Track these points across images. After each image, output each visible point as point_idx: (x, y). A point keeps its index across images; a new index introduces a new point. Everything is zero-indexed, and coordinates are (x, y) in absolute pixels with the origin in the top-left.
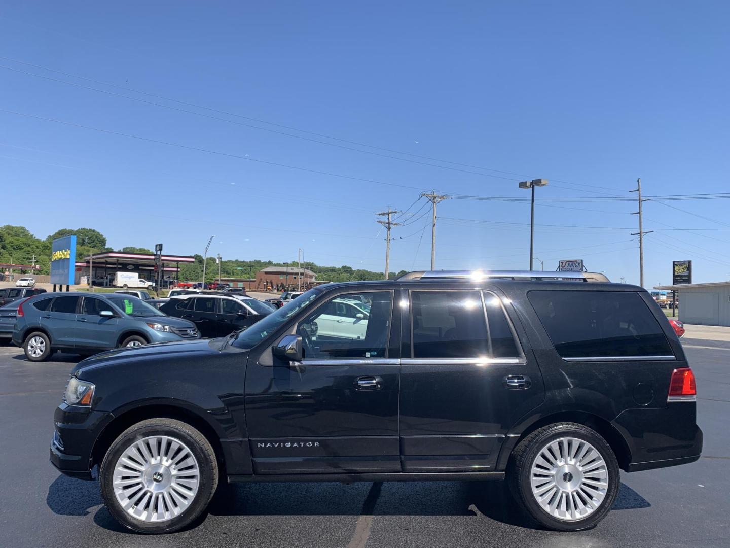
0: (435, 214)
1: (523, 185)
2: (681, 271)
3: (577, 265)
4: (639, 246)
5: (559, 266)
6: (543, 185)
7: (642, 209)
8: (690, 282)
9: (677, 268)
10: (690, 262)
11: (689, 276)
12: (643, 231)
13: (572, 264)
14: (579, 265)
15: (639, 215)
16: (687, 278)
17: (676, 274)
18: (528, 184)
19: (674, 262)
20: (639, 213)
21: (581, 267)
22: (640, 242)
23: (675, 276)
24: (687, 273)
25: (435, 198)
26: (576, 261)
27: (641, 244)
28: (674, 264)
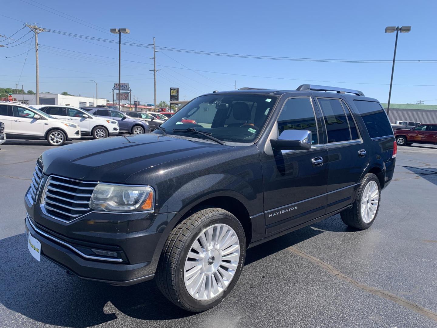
0: (37, 41)
1: (113, 31)
2: (174, 93)
3: (125, 86)
4: (154, 77)
5: (114, 87)
6: (126, 33)
7: (156, 56)
8: (178, 100)
9: (172, 91)
10: (178, 89)
11: (178, 96)
12: (156, 69)
13: (122, 86)
14: (126, 86)
15: (154, 59)
16: (176, 97)
17: (172, 95)
18: (117, 31)
19: (171, 88)
20: (154, 58)
21: (127, 88)
22: (155, 75)
23: (171, 96)
24: (176, 95)
25: (36, 29)
26: (125, 84)
27: (155, 77)
28: (171, 89)
